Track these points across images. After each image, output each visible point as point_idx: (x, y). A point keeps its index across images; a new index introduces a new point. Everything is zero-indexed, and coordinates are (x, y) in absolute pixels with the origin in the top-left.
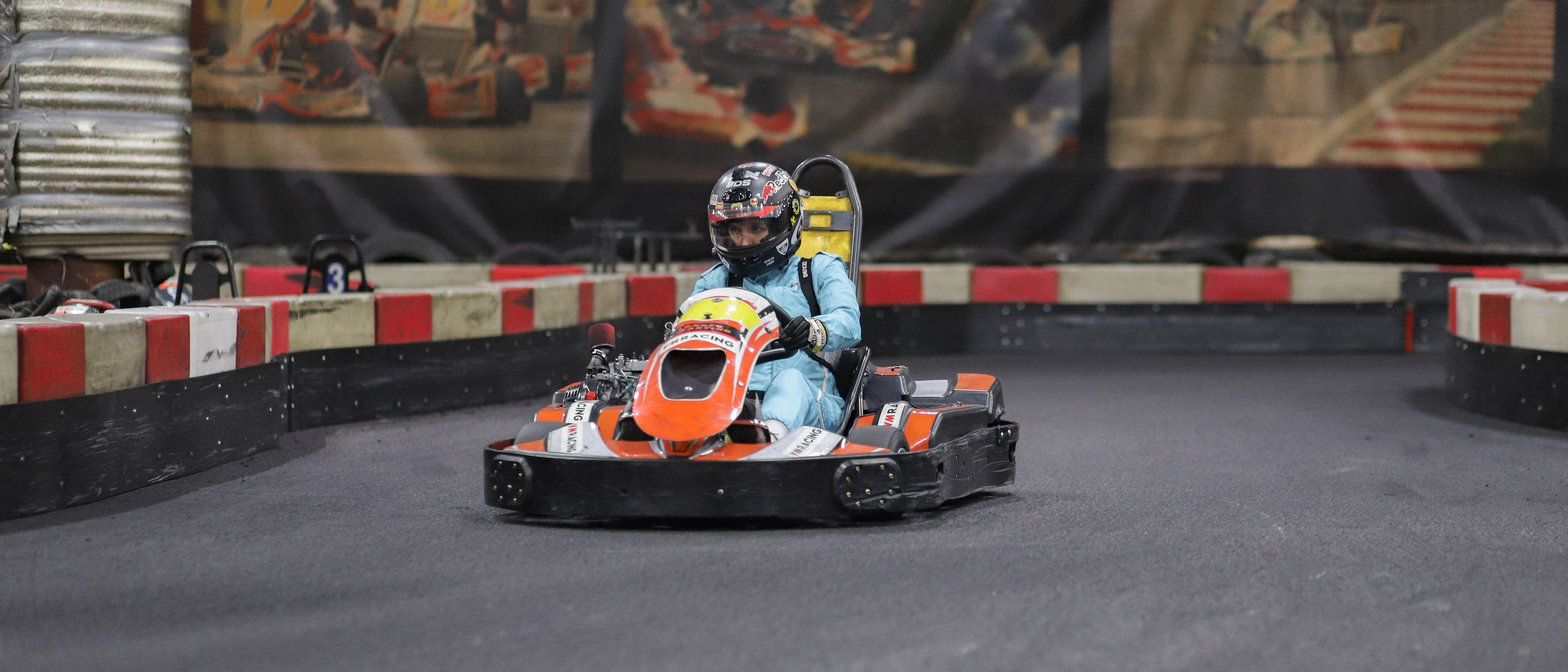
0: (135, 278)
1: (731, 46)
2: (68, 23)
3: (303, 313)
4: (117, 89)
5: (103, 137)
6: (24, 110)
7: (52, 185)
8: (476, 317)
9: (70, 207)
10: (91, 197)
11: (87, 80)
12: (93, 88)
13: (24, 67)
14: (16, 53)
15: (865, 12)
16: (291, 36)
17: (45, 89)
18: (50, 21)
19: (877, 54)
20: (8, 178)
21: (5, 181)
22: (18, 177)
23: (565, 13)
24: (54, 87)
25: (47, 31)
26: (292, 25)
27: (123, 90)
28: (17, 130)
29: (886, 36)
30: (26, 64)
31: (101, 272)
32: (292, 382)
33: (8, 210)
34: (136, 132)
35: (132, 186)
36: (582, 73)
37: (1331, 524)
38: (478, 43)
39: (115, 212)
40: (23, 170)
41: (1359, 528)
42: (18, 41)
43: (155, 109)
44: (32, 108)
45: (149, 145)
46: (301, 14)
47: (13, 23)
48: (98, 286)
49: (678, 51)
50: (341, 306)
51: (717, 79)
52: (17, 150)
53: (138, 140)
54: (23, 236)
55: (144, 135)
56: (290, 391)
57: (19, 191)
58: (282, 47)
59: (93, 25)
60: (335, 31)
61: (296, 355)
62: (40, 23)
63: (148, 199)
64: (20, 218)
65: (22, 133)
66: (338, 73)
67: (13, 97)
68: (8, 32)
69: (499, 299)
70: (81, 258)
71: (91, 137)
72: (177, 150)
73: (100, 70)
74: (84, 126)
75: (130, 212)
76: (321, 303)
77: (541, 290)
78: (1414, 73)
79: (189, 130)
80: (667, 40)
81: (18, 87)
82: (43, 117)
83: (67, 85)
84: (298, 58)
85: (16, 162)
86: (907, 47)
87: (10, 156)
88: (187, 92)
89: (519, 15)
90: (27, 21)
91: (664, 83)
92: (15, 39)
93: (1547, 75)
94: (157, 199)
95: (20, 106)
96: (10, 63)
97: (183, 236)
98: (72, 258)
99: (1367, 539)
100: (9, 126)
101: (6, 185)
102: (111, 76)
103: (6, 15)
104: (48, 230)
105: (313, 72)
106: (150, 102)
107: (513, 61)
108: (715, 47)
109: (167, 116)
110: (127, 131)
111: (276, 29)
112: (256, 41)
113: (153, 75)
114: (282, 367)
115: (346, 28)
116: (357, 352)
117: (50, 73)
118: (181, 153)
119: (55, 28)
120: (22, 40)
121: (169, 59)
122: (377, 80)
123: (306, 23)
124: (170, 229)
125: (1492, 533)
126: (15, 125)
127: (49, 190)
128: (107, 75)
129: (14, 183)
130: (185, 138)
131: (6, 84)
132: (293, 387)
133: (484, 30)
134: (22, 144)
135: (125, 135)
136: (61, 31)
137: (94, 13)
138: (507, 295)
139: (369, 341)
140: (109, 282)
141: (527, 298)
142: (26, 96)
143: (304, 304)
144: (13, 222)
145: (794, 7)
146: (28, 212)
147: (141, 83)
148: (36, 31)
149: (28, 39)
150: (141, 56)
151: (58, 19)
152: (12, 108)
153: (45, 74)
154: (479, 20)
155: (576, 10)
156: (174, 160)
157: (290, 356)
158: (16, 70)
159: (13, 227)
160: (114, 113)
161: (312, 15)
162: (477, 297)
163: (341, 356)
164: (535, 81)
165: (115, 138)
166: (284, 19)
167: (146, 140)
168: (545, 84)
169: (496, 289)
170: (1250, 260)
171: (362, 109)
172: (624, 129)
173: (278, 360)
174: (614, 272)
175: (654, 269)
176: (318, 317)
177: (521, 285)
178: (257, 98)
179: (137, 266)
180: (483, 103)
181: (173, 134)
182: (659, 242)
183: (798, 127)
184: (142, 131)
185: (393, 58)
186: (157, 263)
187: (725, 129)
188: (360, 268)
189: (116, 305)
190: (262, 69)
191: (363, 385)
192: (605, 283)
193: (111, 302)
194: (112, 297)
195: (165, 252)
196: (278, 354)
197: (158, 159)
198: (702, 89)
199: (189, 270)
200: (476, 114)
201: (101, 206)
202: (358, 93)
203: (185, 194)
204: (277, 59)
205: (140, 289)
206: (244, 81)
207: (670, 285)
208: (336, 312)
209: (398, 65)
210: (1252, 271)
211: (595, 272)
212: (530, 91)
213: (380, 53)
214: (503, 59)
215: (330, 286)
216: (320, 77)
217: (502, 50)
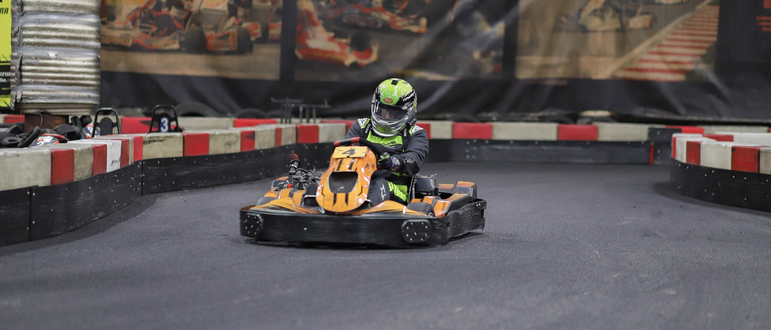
0: (74, 123)
1: (345, 20)
2: (45, 7)
3: (150, 142)
4: (67, 38)
5: (60, 59)
6: (25, 47)
7: (37, 81)
8: (229, 144)
9: (45, 91)
10: (54, 86)
11: (53, 34)
12: (56, 37)
13: (25, 27)
14: (21, 21)
15: (405, 5)
16: (145, 12)
17: (34, 37)
18: (37, 6)
19: (410, 24)
20: (17, 78)
21: (16, 78)
22: (21, 77)
23: (269, 4)
24: (38, 36)
25: (36, 11)
26: (145, 7)
27: (70, 38)
28: (21, 56)
29: (414, 16)
30: (26, 26)
31: (58, 121)
32: (144, 173)
33: (16, 92)
34: (75, 57)
35: (73, 82)
36: (276, 31)
38: (230, 16)
39: (65, 93)
40: (24, 74)
41: (633, 252)
42: (22, 15)
43: (84, 47)
44: (28, 46)
45: (81, 63)
46: (149, 3)
47: (20, 8)
48: (57, 127)
49: (321, 22)
50: (167, 139)
51: (338, 35)
52: (21, 64)
53: (76, 61)
54: (23, 104)
55: (79, 59)
56: (142, 177)
57: (22, 83)
58: (140, 17)
59: (56, 9)
60: (165, 10)
61: (145, 161)
62: (32, 7)
63: (80, 88)
64: (22, 96)
65: (23, 57)
66: (166, 29)
67: (20, 40)
68: (18, 11)
69: (239, 136)
70: (49, 114)
71: (55, 59)
72: (94, 66)
73: (60, 29)
74: (52, 54)
75: (72, 94)
76: (158, 137)
77: (258, 131)
78: (656, 38)
79: (99, 57)
80: (315, 17)
81: (22, 36)
82: (33, 50)
83: (44, 35)
84: (148, 23)
85: (20, 70)
86: (424, 21)
87: (18, 67)
88: (98, 39)
90: (27, 6)
91: (314, 36)
92: (21, 14)
93: (714, 39)
94: (84, 88)
95: (23, 45)
96: (18, 25)
97: (96, 105)
98: (45, 114)
99: (637, 258)
100: (18, 53)
101: (16, 80)
103: (17, 3)
104: (35, 101)
105: (154, 29)
106: (82, 44)
107: (245, 25)
108: (338, 21)
109: (89, 50)
110: (71, 57)
111: (138, 9)
112: (129, 15)
113: (84, 32)
114: (139, 166)
115: (170, 9)
116: (174, 159)
117: (37, 30)
118: (96, 67)
119: (39, 10)
120: (24, 15)
121: (91, 24)
122: (184, 33)
123: (151, 7)
124: (90, 102)
125: (693, 256)
126: (20, 53)
127: (35, 83)
128: (63, 31)
129: (19, 79)
130: (98, 60)
131: (17, 35)
132: (144, 175)
133: (232, 11)
134: (23, 62)
135: (71, 59)
136: (42, 11)
137: (57, 3)
138: (243, 134)
139: (180, 155)
140: (62, 125)
141: (251, 136)
142: (26, 40)
143: (150, 137)
144: (19, 97)
145: (373, 2)
146: (25, 93)
147: (78, 35)
148: (31, 11)
149: (27, 14)
150: (78, 23)
151: (41, 5)
152: (19, 45)
153: (34, 31)
154: (230, 6)
155: (274, 2)
156: (92, 70)
157: (143, 161)
158: (21, 29)
159: (18, 100)
160: (65, 49)
161: (155, 3)
162: (229, 135)
163: (167, 162)
164: (255, 34)
165: (65, 60)
166: (141, 5)
167: (80, 61)
168: (259, 36)
169: (238, 131)
170: (579, 121)
171: (176, 46)
172: (296, 57)
173: (136, 163)
174: (290, 123)
175: (308, 122)
176: (156, 143)
177: (249, 129)
178: (129, 40)
179: (75, 118)
180: (232, 44)
181: (92, 58)
182: (311, 109)
183: (374, 57)
184: (78, 57)
185: (191, 23)
186: (84, 117)
187: (341, 58)
188: (175, 119)
189: (65, 137)
190: (132, 27)
191: (177, 174)
192: (286, 128)
193: (63, 135)
194: (64, 132)
195: (88, 112)
196: (137, 160)
197: (85, 70)
198: (331, 39)
199: (99, 121)
200: (228, 49)
201: (59, 90)
202: (174, 38)
203: (97, 85)
204: (138, 23)
205: (76, 129)
206: (123, 32)
207: (316, 129)
208: (165, 142)
209: (193, 25)
210: (580, 126)
211: (282, 122)
212: (253, 39)
213: (186, 20)
214: (240, 24)
215: (162, 129)
216: (157, 31)
217: (240, 20)
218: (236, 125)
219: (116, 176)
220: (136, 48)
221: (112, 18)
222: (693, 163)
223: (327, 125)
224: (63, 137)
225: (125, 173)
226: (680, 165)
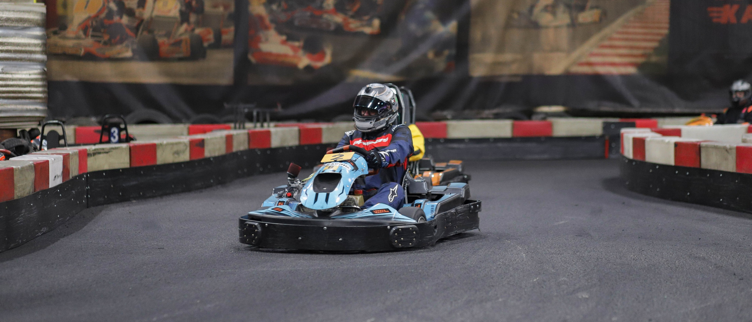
0: (22, 136)
1: (296, 23)
3: (94, 154)
4: (12, 51)
5: (6, 73)
8: (177, 153)
10: (1, 100)
12: (2, 51)
15: (357, 6)
16: (96, 21)
19: (363, 26)
23: (221, 9)
26: (97, 16)
27: (16, 52)
29: (366, 18)
31: (7, 134)
32: (88, 186)
34: (21, 71)
35: (20, 95)
36: (228, 36)
37: (548, 252)
38: (182, 23)
39: (13, 107)
41: (560, 254)
43: (30, 60)
45: (28, 77)
46: (100, 12)
48: (5, 141)
49: (273, 26)
50: (114, 150)
51: (290, 38)
53: (22, 74)
55: (25, 72)
56: (88, 190)
58: (92, 26)
59: (1, 23)
60: (116, 18)
61: (90, 173)
63: (27, 101)
66: (118, 38)
69: (188, 144)
72: (40, 78)
73: (5, 43)
75: (19, 107)
76: (103, 149)
77: (208, 139)
78: (607, 31)
79: (46, 69)
80: (267, 21)
84: (100, 31)
86: (376, 23)
88: (45, 52)
89: (200, 10)
91: (267, 40)
93: (666, 31)
94: (31, 101)
97: (43, 117)
99: (562, 260)
102: (10, 46)
105: (106, 38)
106: (27, 57)
107: (198, 31)
108: (290, 24)
109: (35, 63)
110: (17, 71)
111: (89, 18)
112: (80, 25)
113: (29, 45)
114: (83, 179)
115: (121, 17)
116: (121, 171)
118: (42, 80)
121: (36, 37)
122: (136, 40)
123: (103, 15)
124: (38, 114)
125: (618, 256)
128: (8, 45)
130: (44, 73)
132: (89, 188)
133: (184, 17)
135: (17, 72)
137: (2, 17)
138: (192, 142)
139: (127, 166)
140: (10, 139)
141: (201, 143)
143: (95, 150)
145: (325, 5)
147: (24, 49)
150: (23, 36)
154: (182, 13)
155: (226, 7)
156: (39, 83)
157: (88, 173)
160: (12, 62)
161: (106, 11)
162: (177, 144)
163: (113, 173)
164: (208, 40)
165: (12, 74)
166: (93, 13)
167: (25, 74)
168: (212, 41)
169: (186, 139)
170: (534, 117)
171: (129, 54)
172: (248, 62)
173: (80, 176)
174: (244, 128)
175: (262, 126)
176: (101, 156)
177: (199, 137)
178: (81, 49)
179: (23, 132)
180: (184, 50)
181: (39, 71)
182: (264, 114)
183: (328, 59)
184: (25, 70)
185: (143, 30)
186: (32, 130)
187: (295, 61)
188: (126, 129)
189: (12, 151)
190: (83, 36)
191: (124, 185)
192: (237, 135)
193: (9, 149)
194: (11, 146)
195: (34, 125)
196: (81, 173)
197: (32, 83)
198: (284, 43)
199: (46, 133)
200: (181, 55)
201: (7, 104)
202: (127, 46)
203: (45, 98)
204: (90, 32)
205: (24, 142)
206: (75, 42)
207: (268, 134)
208: (110, 153)
209: (145, 33)
210: (535, 122)
211: (235, 128)
212: (206, 44)
213: (137, 28)
214: (193, 30)
215: (112, 139)
216: (110, 40)
217: (192, 26)
218: (191, 132)
219: (59, 191)
220: (90, 57)
221: (64, 27)
222: (639, 159)
223: (279, 129)
224: (9, 152)
225: (67, 187)
226: (627, 161)
